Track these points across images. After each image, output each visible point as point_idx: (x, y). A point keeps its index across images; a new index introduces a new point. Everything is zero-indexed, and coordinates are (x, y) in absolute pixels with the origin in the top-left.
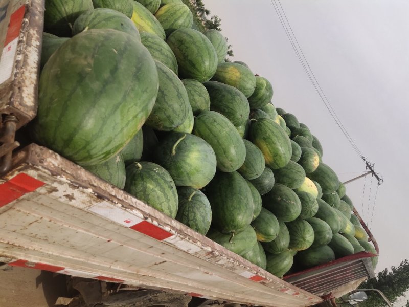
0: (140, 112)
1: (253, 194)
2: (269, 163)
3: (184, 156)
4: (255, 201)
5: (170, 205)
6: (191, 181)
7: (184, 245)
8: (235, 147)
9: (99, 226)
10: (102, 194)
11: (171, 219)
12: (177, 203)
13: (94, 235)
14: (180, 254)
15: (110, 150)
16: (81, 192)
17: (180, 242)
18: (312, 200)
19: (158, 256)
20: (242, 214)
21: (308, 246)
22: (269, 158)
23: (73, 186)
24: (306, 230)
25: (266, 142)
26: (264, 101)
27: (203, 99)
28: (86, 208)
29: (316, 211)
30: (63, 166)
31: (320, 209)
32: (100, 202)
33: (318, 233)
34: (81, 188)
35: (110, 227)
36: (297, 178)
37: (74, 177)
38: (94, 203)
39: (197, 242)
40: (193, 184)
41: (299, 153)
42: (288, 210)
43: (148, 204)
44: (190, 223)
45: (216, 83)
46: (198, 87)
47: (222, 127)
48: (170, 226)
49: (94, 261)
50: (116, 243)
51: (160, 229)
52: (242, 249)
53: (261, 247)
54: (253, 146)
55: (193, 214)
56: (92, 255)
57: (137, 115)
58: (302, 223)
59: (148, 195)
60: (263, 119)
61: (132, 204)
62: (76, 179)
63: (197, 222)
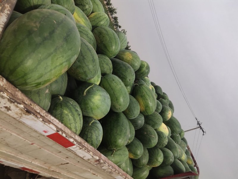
0: (65, 62)
1: (130, 128)
2: (142, 111)
3: (91, 97)
4: (131, 132)
5: (77, 126)
6: (93, 113)
7: (81, 153)
8: (123, 97)
9: (26, 133)
10: (30, 110)
11: (75, 135)
12: (81, 125)
13: (23, 138)
14: (78, 159)
15: (41, 82)
16: (15, 106)
17: (79, 150)
18: (165, 136)
19: (64, 158)
20: (122, 138)
21: (159, 165)
22: (142, 108)
23: (11, 101)
24: (159, 155)
25: (142, 98)
26: (144, 75)
27: (109, 67)
28: (18, 118)
29: (166, 144)
30: (6, 87)
31: (168, 143)
32: (28, 115)
33: (166, 157)
34: (16, 103)
35: (34, 134)
36: (158, 122)
37: (12, 95)
38: (24, 115)
39: (90, 152)
40: (94, 115)
41: (161, 108)
42: (150, 140)
43: (62, 123)
44: (88, 139)
45: (117, 60)
46: (107, 60)
47: (117, 84)
48: (74, 139)
49: (21, 157)
50: (36, 146)
51: (67, 140)
52: (119, 161)
53: (131, 162)
54: (134, 100)
55: (91, 134)
56: (20, 152)
57: (63, 63)
58: (157, 150)
59: (63, 117)
60: (142, 85)
61: (50, 120)
62: (14, 97)
63: (92, 139)
